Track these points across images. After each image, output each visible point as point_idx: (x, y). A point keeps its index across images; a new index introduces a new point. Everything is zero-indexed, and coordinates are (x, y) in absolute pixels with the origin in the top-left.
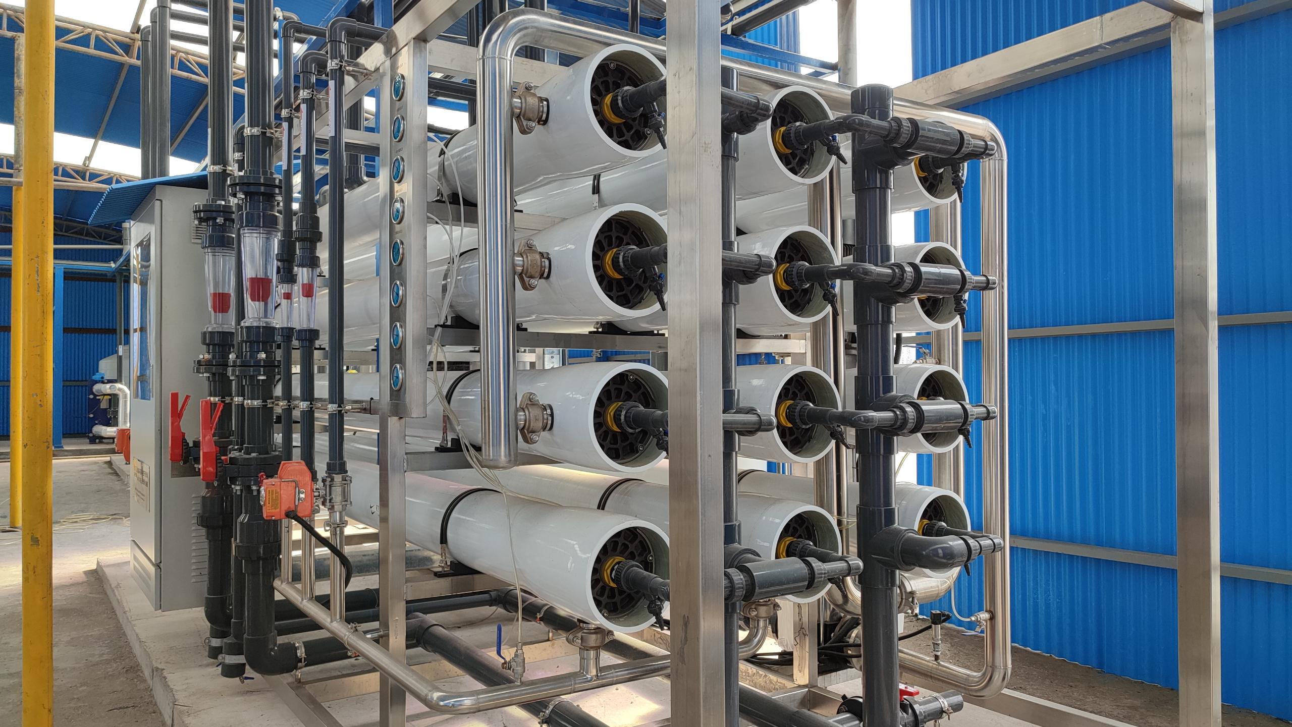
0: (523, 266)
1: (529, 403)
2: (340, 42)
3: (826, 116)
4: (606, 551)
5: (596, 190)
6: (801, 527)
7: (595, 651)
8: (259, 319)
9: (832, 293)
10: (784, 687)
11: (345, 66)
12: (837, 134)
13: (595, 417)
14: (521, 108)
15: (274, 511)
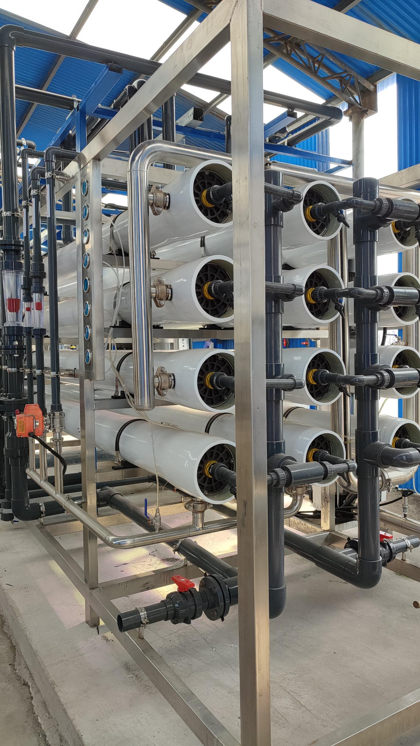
0: (156, 293)
1: (161, 373)
2: (52, 161)
3: (337, 198)
4: (206, 458)
5: (203, 244)
6: (322, 442)
7: (201, 514)
8: (14, 322)
9: (340, 305)
10: (315, 531)
11: (55, 176)
12: (343, 210)
13: (198, 381)
14: (153, 200)
15: (22, 432)
